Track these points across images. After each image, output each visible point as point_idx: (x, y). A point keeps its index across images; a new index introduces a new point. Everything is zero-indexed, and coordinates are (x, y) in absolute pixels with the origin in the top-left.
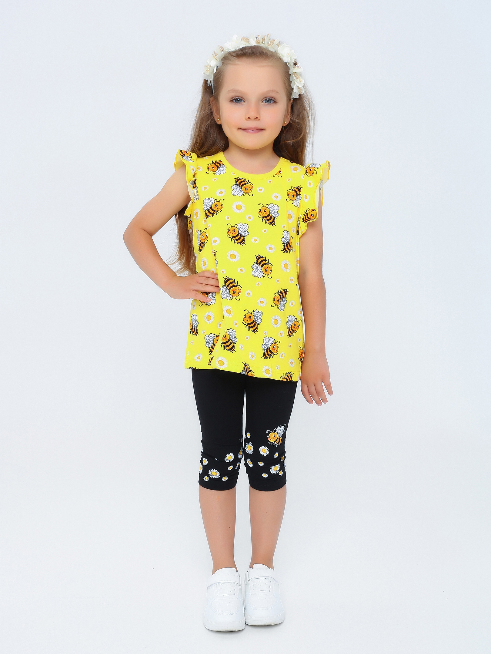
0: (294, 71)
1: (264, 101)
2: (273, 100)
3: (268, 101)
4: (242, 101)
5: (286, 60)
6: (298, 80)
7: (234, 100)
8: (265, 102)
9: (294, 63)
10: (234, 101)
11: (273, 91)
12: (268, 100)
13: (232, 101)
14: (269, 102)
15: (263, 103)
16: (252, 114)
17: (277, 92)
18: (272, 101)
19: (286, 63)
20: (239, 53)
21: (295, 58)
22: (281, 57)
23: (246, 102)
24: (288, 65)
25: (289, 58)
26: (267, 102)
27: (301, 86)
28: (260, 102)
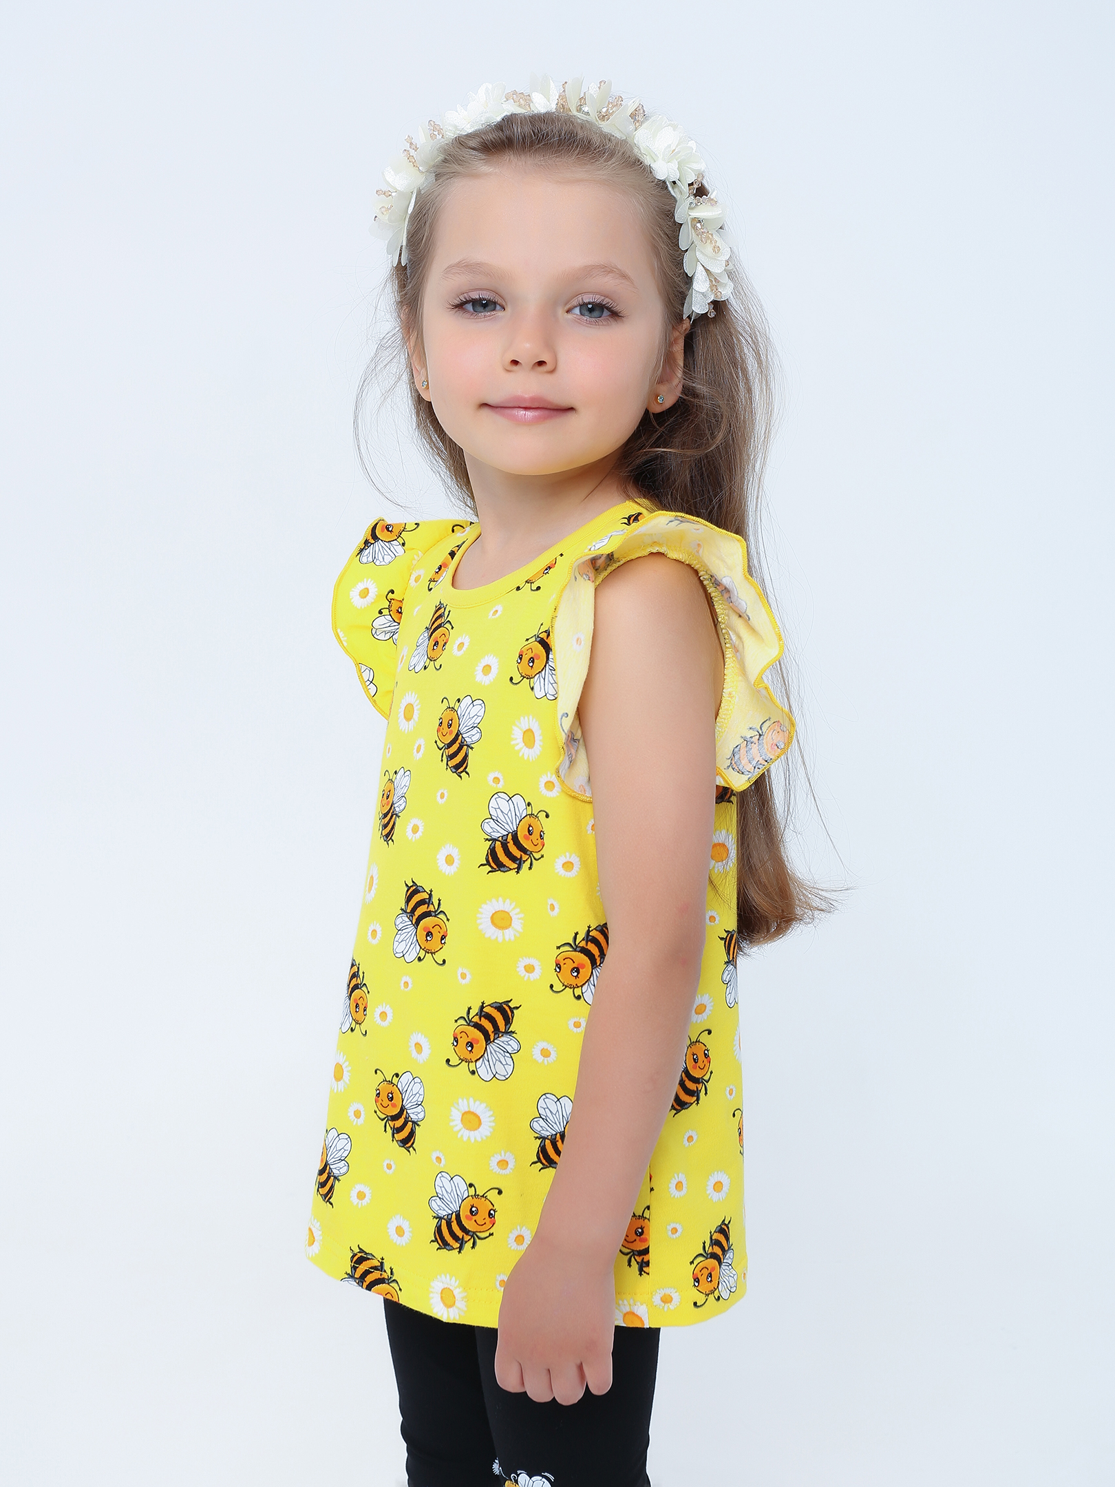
0: (695, 214)
1: (577, 311)
2: (609, 309)
3: (591, 311)
4: (498, 307)
5: (662, 170)
6: (709, 249)
7: (467, 302)
8: (581, 314)
9: (696, 186)
10: (469, 307)
11: (607, 269)
12: (590, 306)
13: (460, 306)
14: (596, 313)
15: (569, 316)
16: (527, 349)
17: (624, 276)
18: (606, 313)
19: (664, 182)
20: (491, 137)
21: (701, 166)
22: (647, 161)
23: (509, 309)
24: (670, 189)
25: (674, 166)
26: (587, 313)
27: (717, 269)
28: (561, 312)
